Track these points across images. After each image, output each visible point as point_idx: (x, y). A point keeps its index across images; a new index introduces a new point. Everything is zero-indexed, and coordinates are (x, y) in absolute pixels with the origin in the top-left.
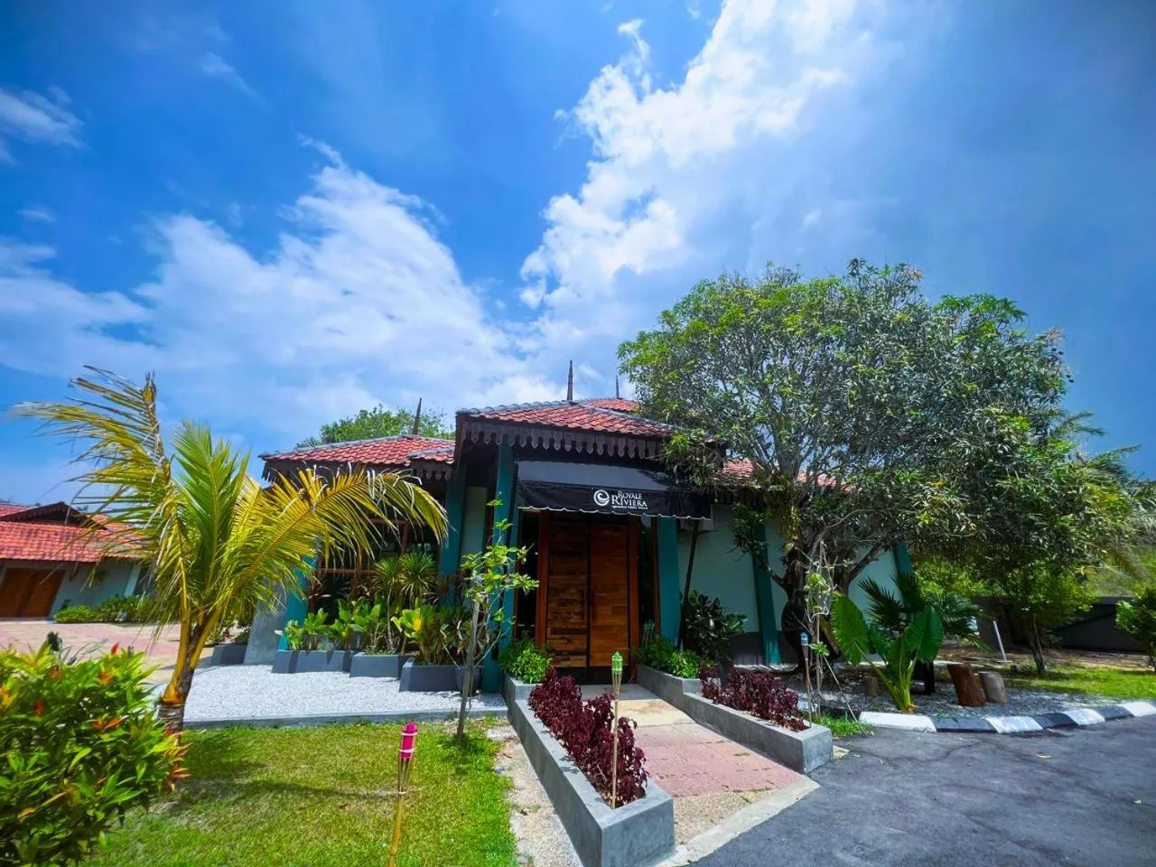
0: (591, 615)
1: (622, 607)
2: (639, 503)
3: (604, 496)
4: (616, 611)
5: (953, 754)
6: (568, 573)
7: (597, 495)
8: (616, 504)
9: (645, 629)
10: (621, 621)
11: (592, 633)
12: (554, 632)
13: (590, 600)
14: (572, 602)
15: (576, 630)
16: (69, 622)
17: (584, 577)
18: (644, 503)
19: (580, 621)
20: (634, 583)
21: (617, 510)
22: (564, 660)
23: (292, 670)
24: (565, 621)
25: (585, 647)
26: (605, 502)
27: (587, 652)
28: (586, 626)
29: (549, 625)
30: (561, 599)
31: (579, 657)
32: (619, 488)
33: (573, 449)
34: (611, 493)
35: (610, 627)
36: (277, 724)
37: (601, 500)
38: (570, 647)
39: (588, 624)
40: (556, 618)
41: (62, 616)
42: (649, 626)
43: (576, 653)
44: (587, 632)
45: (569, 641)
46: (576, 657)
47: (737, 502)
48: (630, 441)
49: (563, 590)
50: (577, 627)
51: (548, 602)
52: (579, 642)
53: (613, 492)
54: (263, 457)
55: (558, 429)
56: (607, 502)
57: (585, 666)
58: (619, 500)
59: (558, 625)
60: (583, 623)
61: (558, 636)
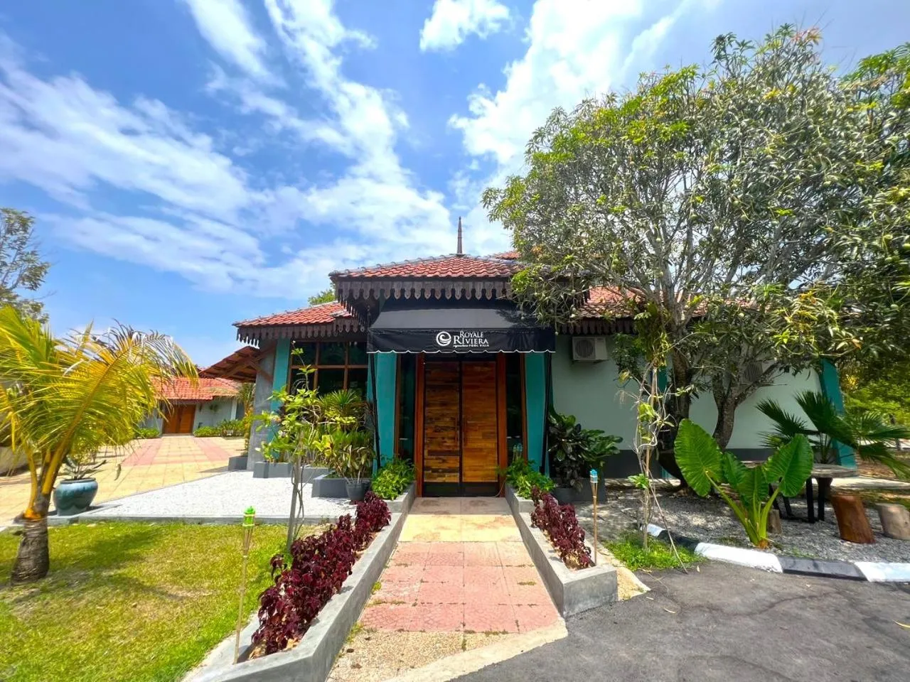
0: (462, 440)
1: (492, 433)
2: (480, 341)
3: (446, 337)
4: (486, 436)
5: (778, 608)
6: (443, 404)
7: (440, 337)
8: (458, 344)
9: (514, 451)
10: (491, 444)
11: (464, 454)
12: (431, 453)
13: (461, 426)
14: (445, 429)
15: (450, 451)
16: (201, 436)
17: (456, 408)
18: (486, 341)
19: (452, 444)
20: (503, 411)
21: (457, 349)
22: (441, 476)
23: (266, 476)
24: (440, 444)
25: (458, 466)
26: (448, 342)
27: (460, 470)
28: (458, 449)
29: (426, 447)
30: (436, 426)
31: (453, 474)
32: (461, 329)
33: (433, 297)
34: (452, 334)
35: (481, 450)
36: (201, 521)
37: (443, 340)
38: (445, 466)
39: (461, 446)
40: (431, 442)
41: (197, 433)
42: (517, 449)
43: (451, 471)
44: (460, 454)
45: (444, 461)
46: (449, 474)
47: (617, 331)
48: (488, 283)
49: (438, 419)
50: (451, 449)
51: (424, 429)
52: (453, 462)
53: (454, 332)
54: (235, 325)
55: (418, 279)
56: (449, 343)
57: (458, 481)
58: (461, 340)
59: (433, 447)
60: (456, 446)
61: (434, 457)
